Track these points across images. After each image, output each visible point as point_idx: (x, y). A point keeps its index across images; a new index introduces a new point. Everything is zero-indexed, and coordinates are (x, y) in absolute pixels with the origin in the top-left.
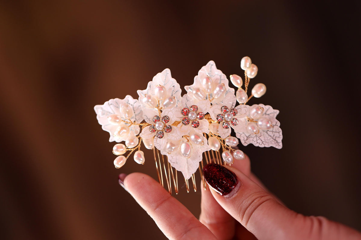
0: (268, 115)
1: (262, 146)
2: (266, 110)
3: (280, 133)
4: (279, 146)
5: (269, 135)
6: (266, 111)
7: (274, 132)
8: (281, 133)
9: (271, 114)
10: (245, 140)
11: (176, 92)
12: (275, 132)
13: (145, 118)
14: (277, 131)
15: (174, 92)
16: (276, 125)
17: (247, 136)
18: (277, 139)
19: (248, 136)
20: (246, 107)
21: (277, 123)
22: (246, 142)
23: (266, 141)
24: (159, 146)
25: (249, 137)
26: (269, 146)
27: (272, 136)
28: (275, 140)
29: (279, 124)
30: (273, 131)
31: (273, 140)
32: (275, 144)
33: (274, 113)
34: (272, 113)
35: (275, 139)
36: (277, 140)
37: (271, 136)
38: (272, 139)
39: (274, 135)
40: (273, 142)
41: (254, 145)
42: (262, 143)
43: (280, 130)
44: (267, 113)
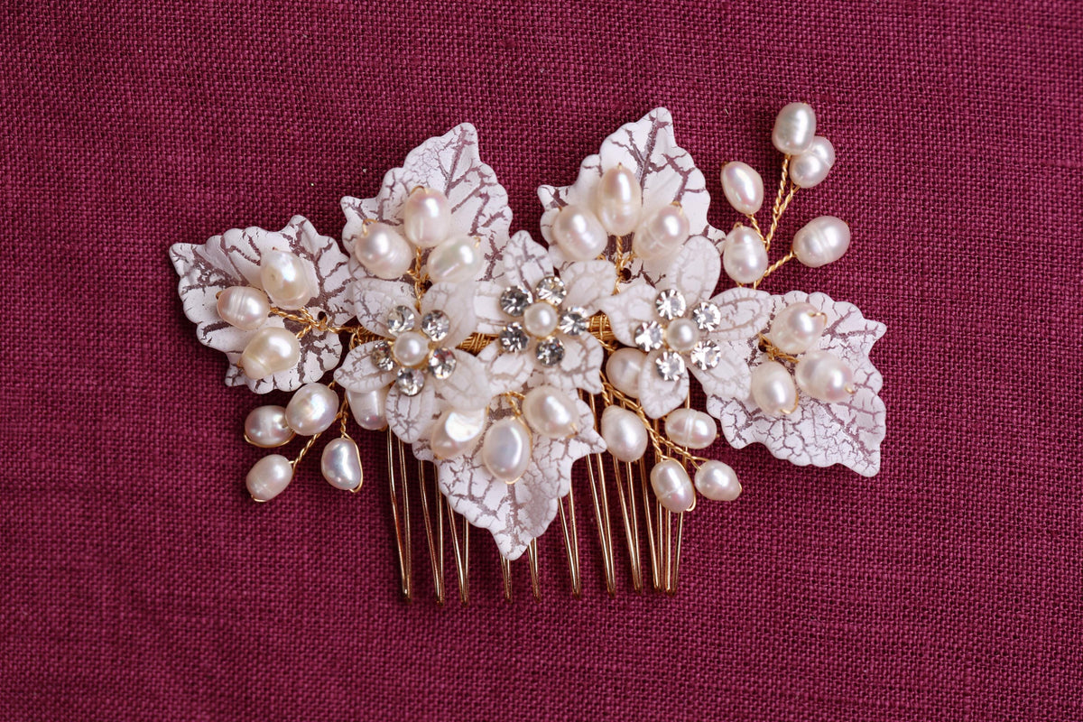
0: (844, 336)
1: (803, 461)
2: (838, 318)
3: (877, 416)
4: (868, 466)
5: (835, 419)
6: (837, 323)
7: (855, 408)
8: (881, 420)
9: (852, 333)
10: (738, 425)
11: (488, 217)
12: (859, 411)
13: (360, 311)
14: (869, 408)
15: (482, 220)
16: (865, 385)
17: (750, 411)
18: (863, 436)
19: (754, 413)
20: (758, 301)
21: (871, 377)
22: (744, 434)
23: (821, 441)
24: (405, 425)
25: (757, 416)
26: (830, 463)
27: (847, 421)
28: (856, 437)
29: (877, 381)
30: (853, 404)
31: (850, 439)
32: (853, 455)
33: (866, 331)
34: (860, 332)
35: (857, 435)
36: (862, 438)
37: (842, 423)
38: (843, 435)
39: (853, 421)
40: (847, 448)
41: (773, 452)
42: (804, 449)
43: (880, 405)
44: (839, 330)
